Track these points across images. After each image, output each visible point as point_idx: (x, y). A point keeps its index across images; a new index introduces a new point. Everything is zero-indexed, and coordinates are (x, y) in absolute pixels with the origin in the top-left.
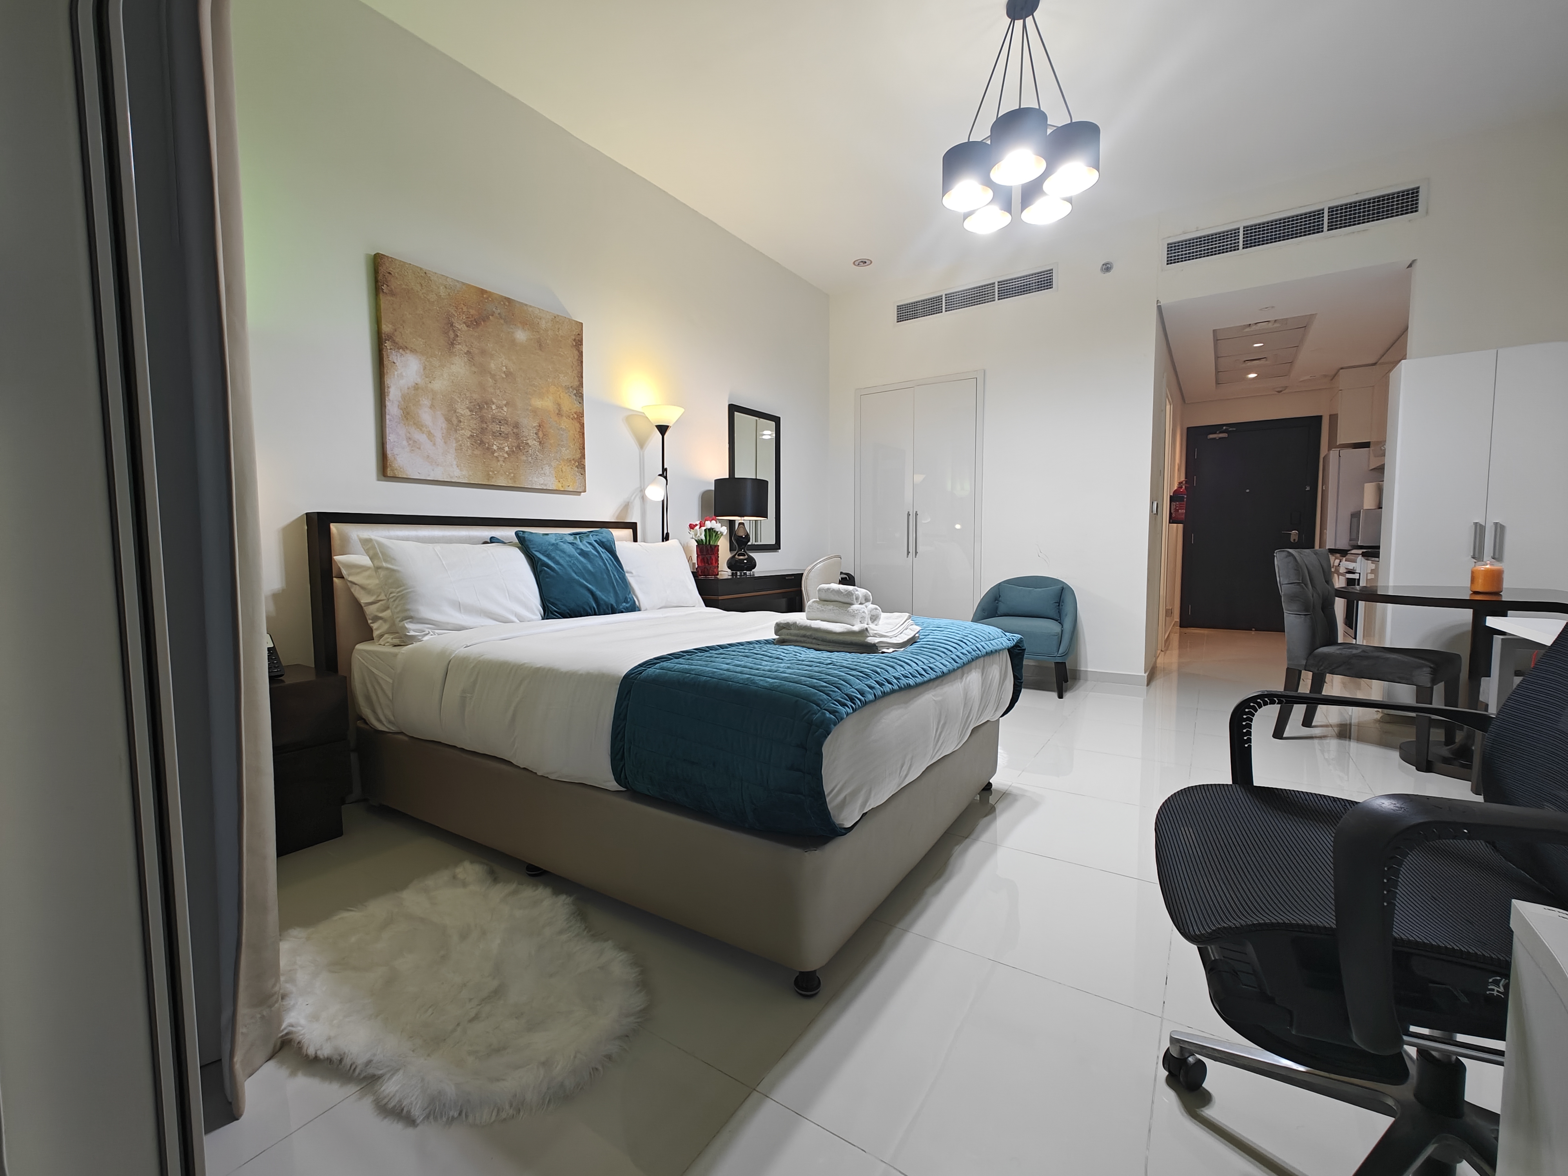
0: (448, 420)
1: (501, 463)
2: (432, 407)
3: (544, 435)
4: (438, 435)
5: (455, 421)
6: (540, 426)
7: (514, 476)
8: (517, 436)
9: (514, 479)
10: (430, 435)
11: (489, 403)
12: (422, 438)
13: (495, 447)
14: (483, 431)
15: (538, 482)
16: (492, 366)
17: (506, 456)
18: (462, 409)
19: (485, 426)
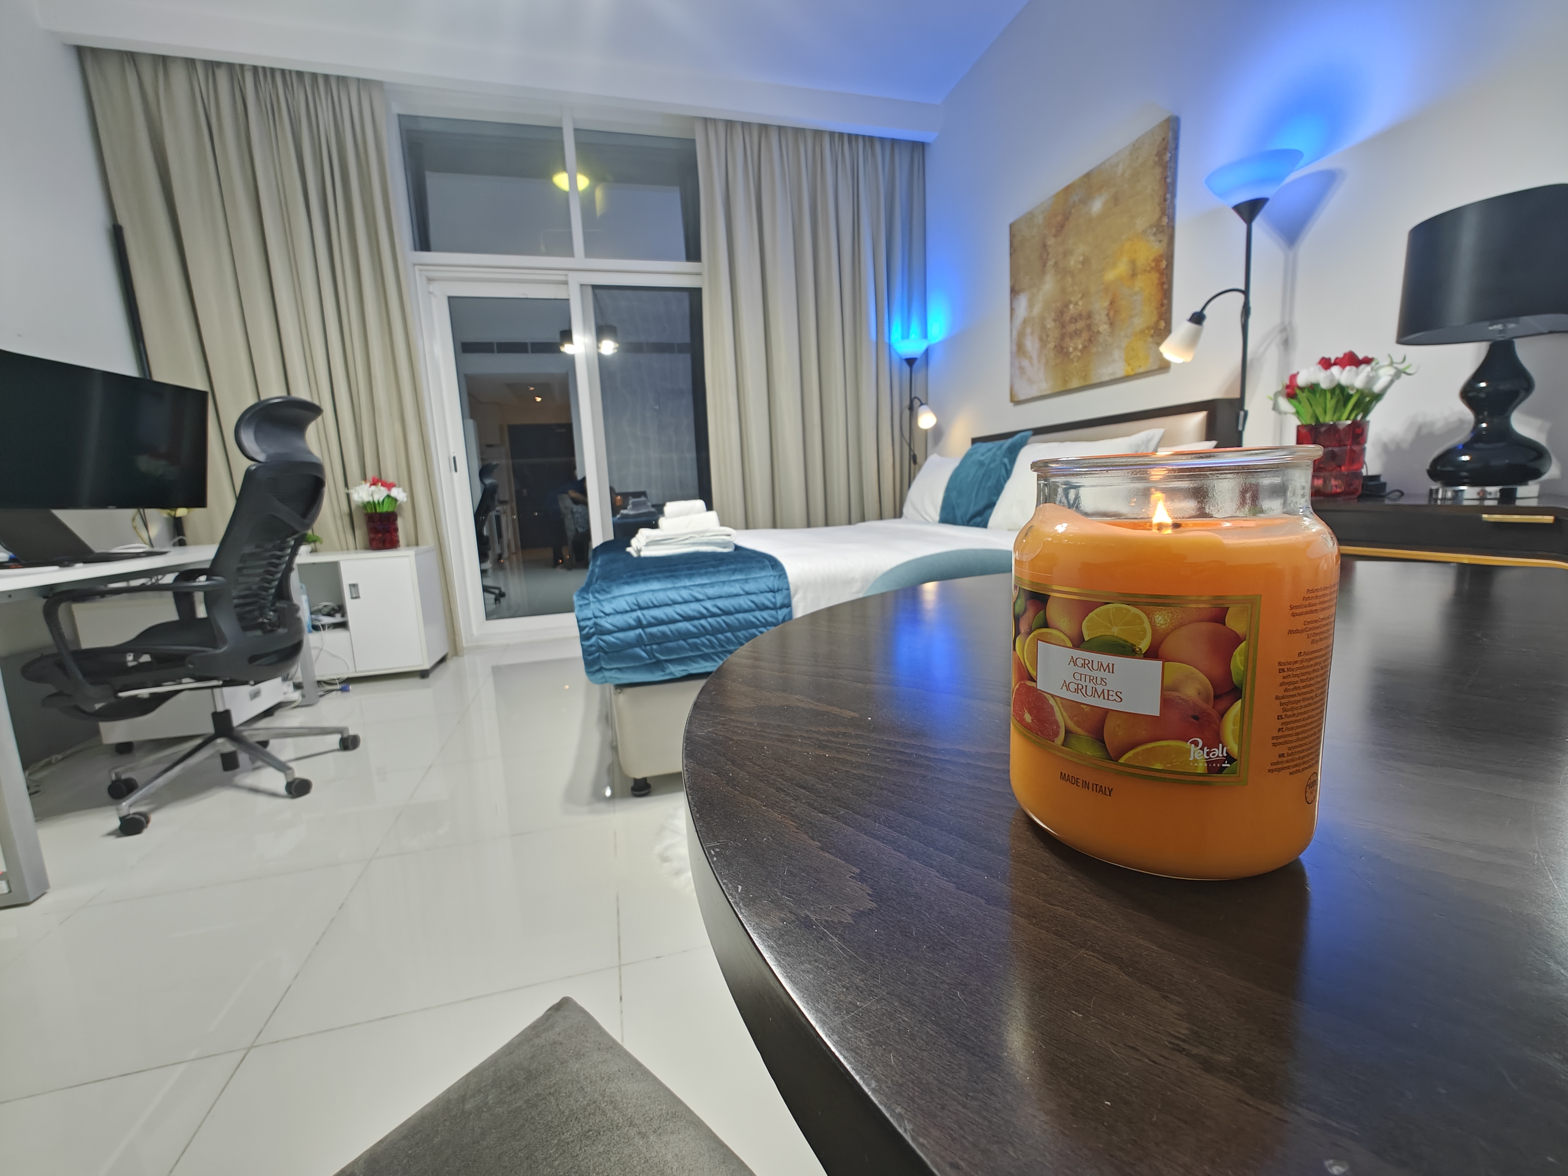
0: (1041, 339)
1: (1076, 364)
2: (1032, 333)
3: (1115, 312)
4: (1034, 355)
5: (1044, 337)
6: (1112, 303)
7: (1086, 375)
8: (1089, 327)
9: (1085, 378)
10: (1031, 358)
11: (1066, 306)
12: (1025, 363)
13: (1071, 349)
14: (1063, 337)
15: (1106, 372)
16: (1072, 263)
17: (1079, 354)
18: (1050, 324)
19: (1064, 331)
